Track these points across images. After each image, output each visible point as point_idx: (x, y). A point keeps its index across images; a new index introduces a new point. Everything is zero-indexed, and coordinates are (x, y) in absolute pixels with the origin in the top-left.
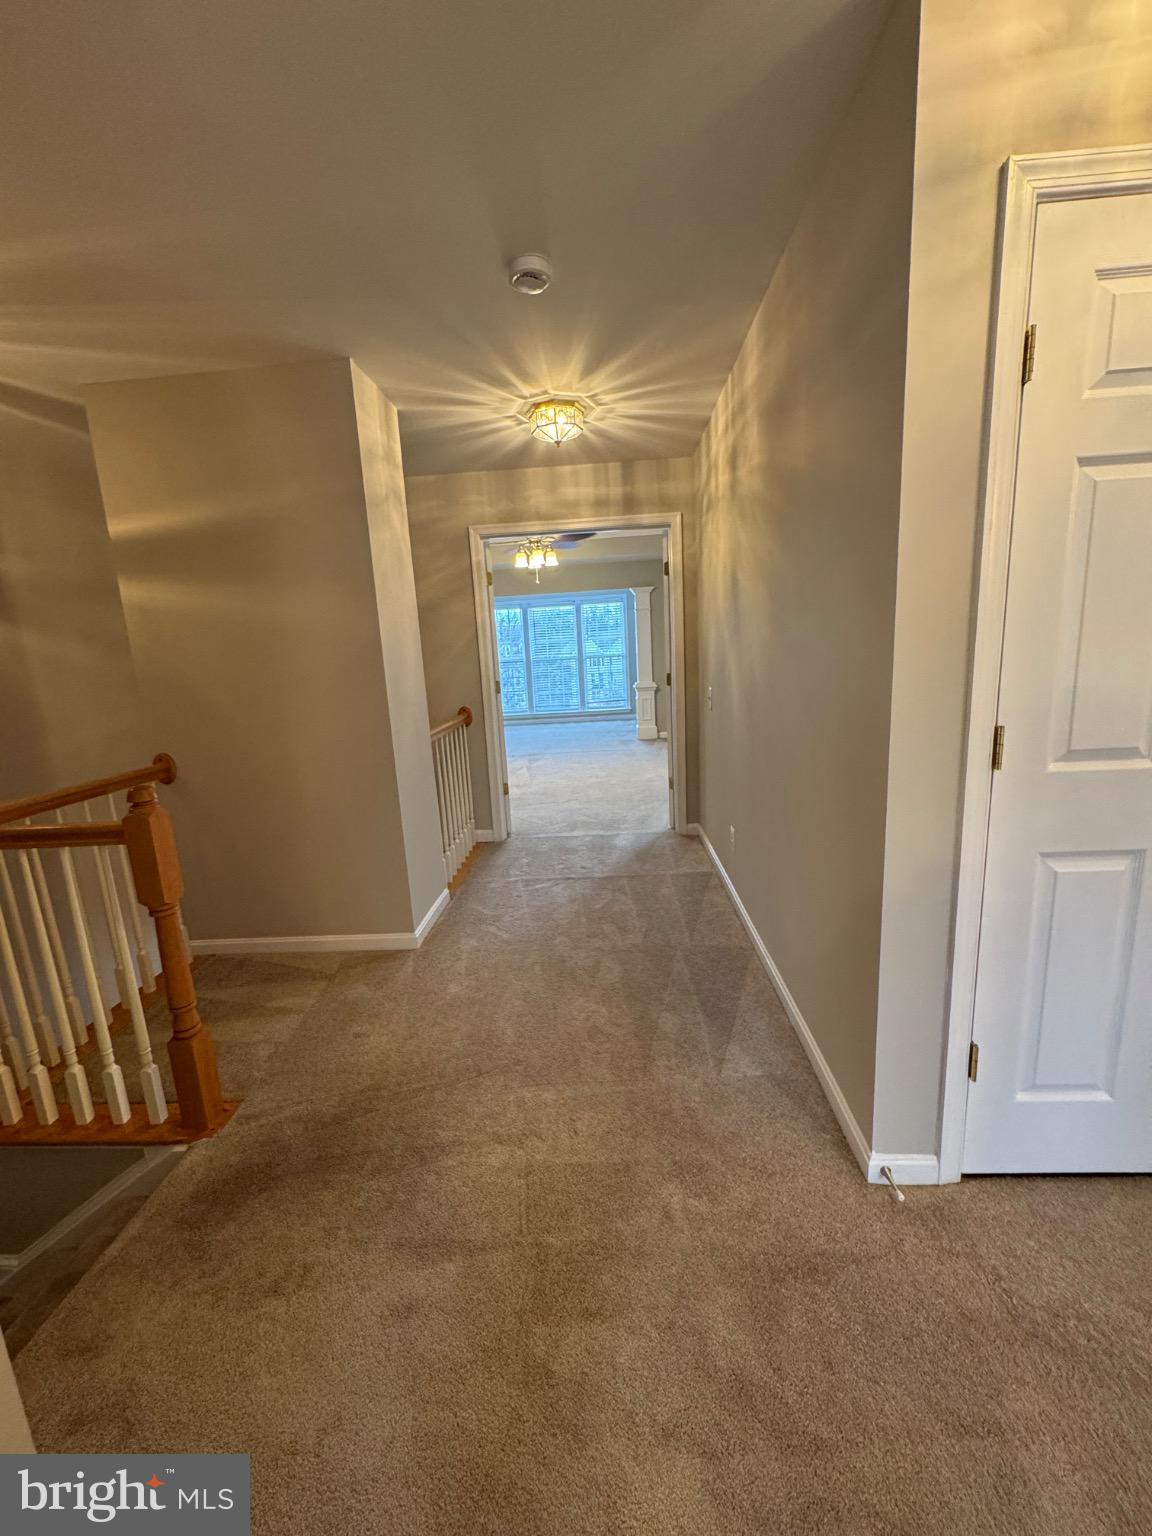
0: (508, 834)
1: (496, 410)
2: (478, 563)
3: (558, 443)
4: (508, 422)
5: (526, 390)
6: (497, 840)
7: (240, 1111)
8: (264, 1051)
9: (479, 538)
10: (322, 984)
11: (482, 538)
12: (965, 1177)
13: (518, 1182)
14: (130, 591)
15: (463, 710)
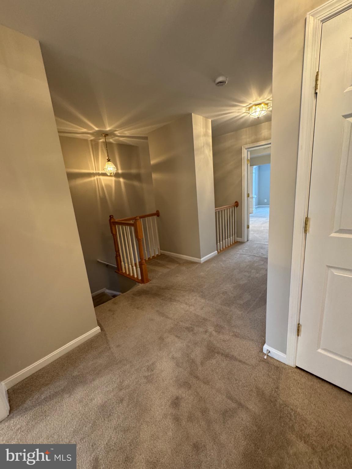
0: (248, 240)
1: (238, 112)
2: (244, 157)
3: (258, 117)
4: (245, 114)
5: (244, 105)
6: (243, 241)
7: (150, 282)
8: (160, 274)
9: (245, 149)
10: (178, 265)
11: (246, 149)
12: (297, 367)
13: (183, 312)
14: (154, 176)
15: (236, 202)
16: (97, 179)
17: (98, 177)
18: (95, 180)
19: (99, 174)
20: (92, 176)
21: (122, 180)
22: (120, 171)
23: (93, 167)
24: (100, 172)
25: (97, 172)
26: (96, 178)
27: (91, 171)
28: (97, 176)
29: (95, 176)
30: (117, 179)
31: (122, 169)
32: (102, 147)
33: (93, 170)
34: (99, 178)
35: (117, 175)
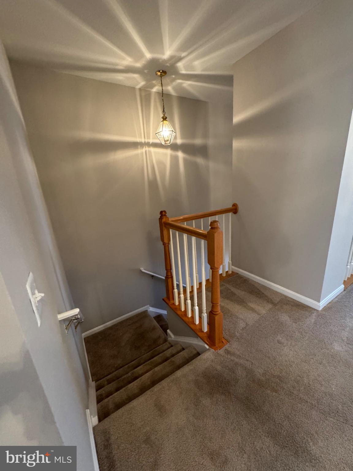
7: (227, 346)
10: (270, 306)
16: (146, 151)
17: (147, 149)
18: (142, 153)
19: (149, 145)
20: (139, 147)
21: (180, 155)
22: (179, 141)
23: (141, 133)
24: (151, 141)
25: (146, 141)
26: (144, 150)
27: (138, 140)
28: (146, 147)
29: (143, 148)
30: (174, 153)
31: (182, 137)
32: (155, 102)
33: (141, 137)
34: (149, 151)
35: (174, 147)
